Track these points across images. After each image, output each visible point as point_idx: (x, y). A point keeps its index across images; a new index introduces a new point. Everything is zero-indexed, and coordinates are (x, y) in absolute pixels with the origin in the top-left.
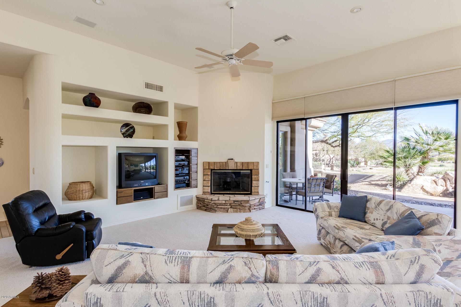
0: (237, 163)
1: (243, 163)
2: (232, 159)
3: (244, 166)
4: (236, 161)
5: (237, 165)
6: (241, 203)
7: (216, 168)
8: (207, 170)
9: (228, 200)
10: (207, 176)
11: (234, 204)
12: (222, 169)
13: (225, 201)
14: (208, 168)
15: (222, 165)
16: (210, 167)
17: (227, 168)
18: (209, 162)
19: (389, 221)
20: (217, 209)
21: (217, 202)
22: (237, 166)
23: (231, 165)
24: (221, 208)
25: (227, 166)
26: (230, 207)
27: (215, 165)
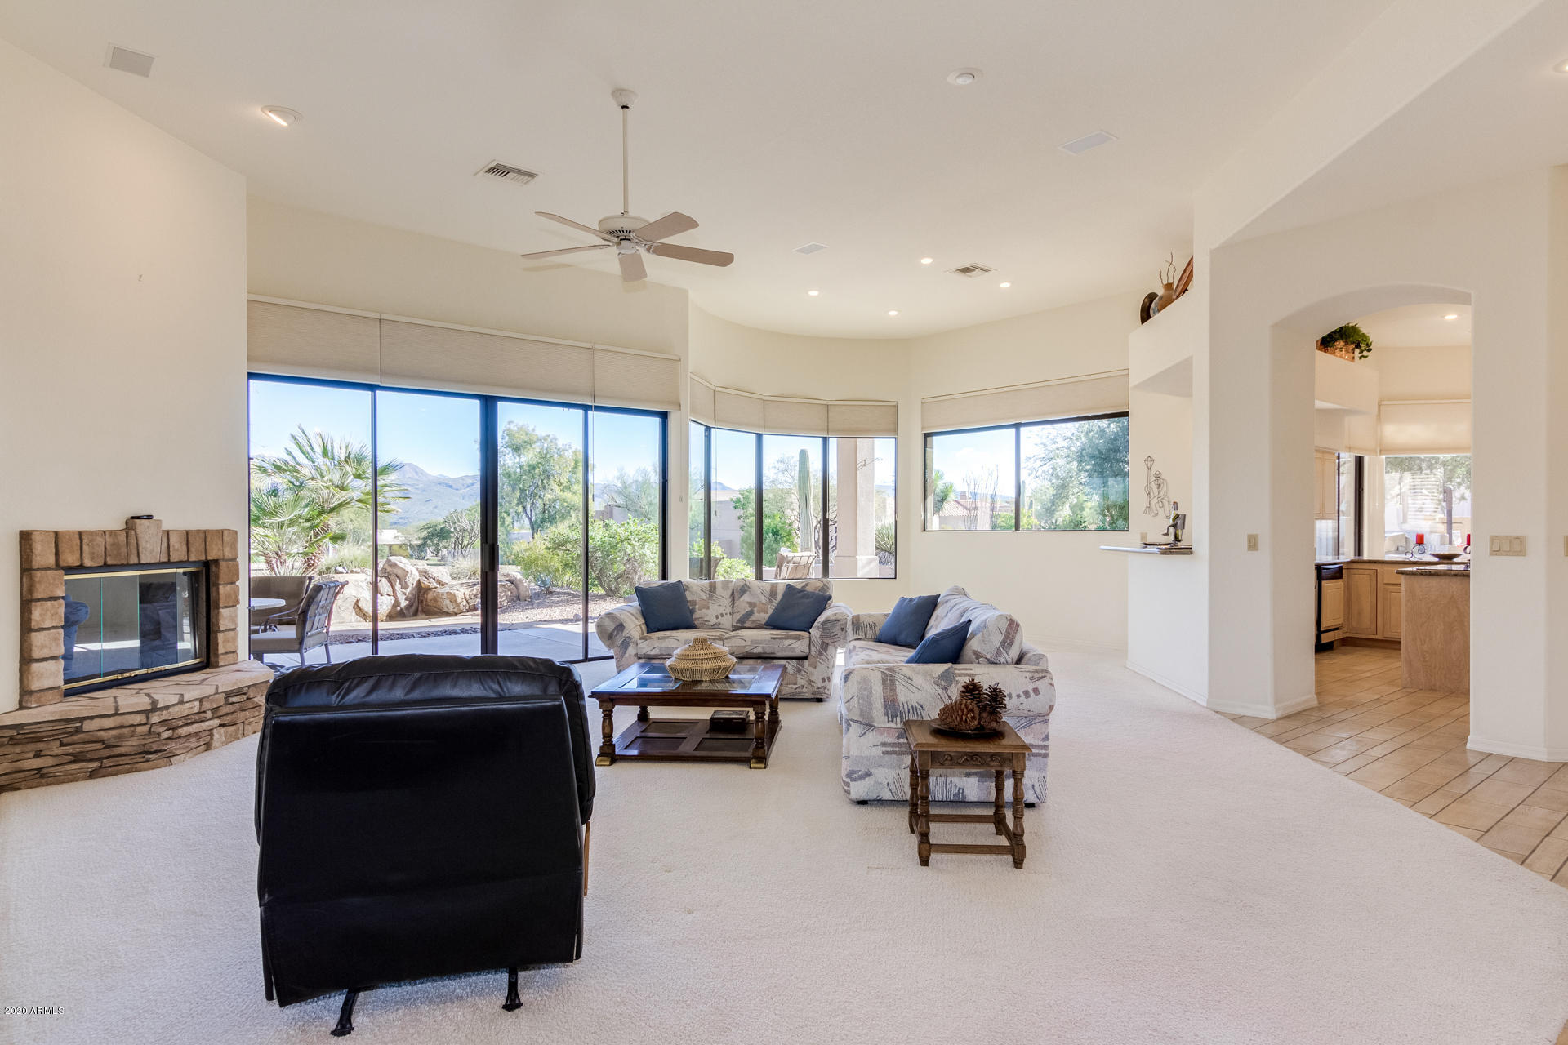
0: (168, 533)
1: (188, 532)
2: (150, 517)
3: (193, 549)
4: (165, 527)
5: (171, 545)
6: (248, 699)
7: (92, 559)
8: (49, 572)
9: (208, 697)
10: (49, 603)
11: (228, 709)
12: (115, 562)
13: (201, 700)
14: (51, 560)
15: (113, 544)
16: (62, 557)
17: (133, 560)
18: (56, 533)
19: (755, 609)
20: (172, 746)
21: (176, 712)
22: (171, 550)
23: (148, 546)
24: (188, 736)
25: (134, 551)
26: (217, 722)
27: (85, 548)
